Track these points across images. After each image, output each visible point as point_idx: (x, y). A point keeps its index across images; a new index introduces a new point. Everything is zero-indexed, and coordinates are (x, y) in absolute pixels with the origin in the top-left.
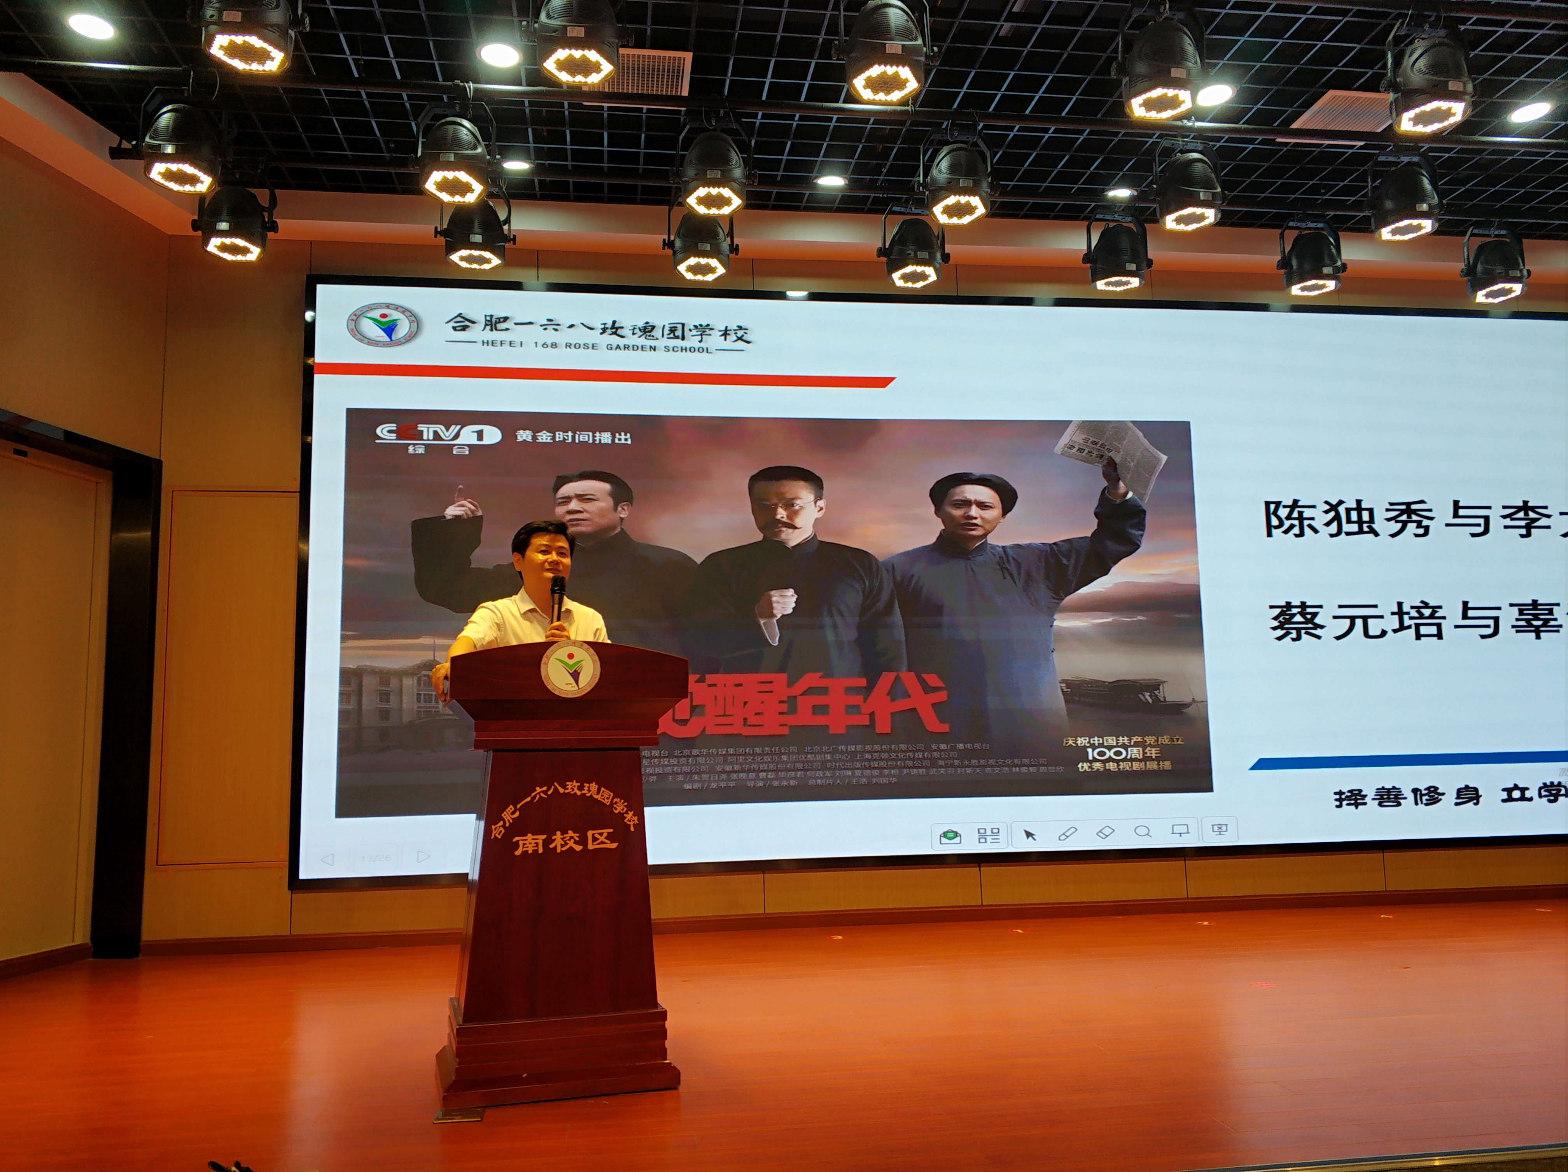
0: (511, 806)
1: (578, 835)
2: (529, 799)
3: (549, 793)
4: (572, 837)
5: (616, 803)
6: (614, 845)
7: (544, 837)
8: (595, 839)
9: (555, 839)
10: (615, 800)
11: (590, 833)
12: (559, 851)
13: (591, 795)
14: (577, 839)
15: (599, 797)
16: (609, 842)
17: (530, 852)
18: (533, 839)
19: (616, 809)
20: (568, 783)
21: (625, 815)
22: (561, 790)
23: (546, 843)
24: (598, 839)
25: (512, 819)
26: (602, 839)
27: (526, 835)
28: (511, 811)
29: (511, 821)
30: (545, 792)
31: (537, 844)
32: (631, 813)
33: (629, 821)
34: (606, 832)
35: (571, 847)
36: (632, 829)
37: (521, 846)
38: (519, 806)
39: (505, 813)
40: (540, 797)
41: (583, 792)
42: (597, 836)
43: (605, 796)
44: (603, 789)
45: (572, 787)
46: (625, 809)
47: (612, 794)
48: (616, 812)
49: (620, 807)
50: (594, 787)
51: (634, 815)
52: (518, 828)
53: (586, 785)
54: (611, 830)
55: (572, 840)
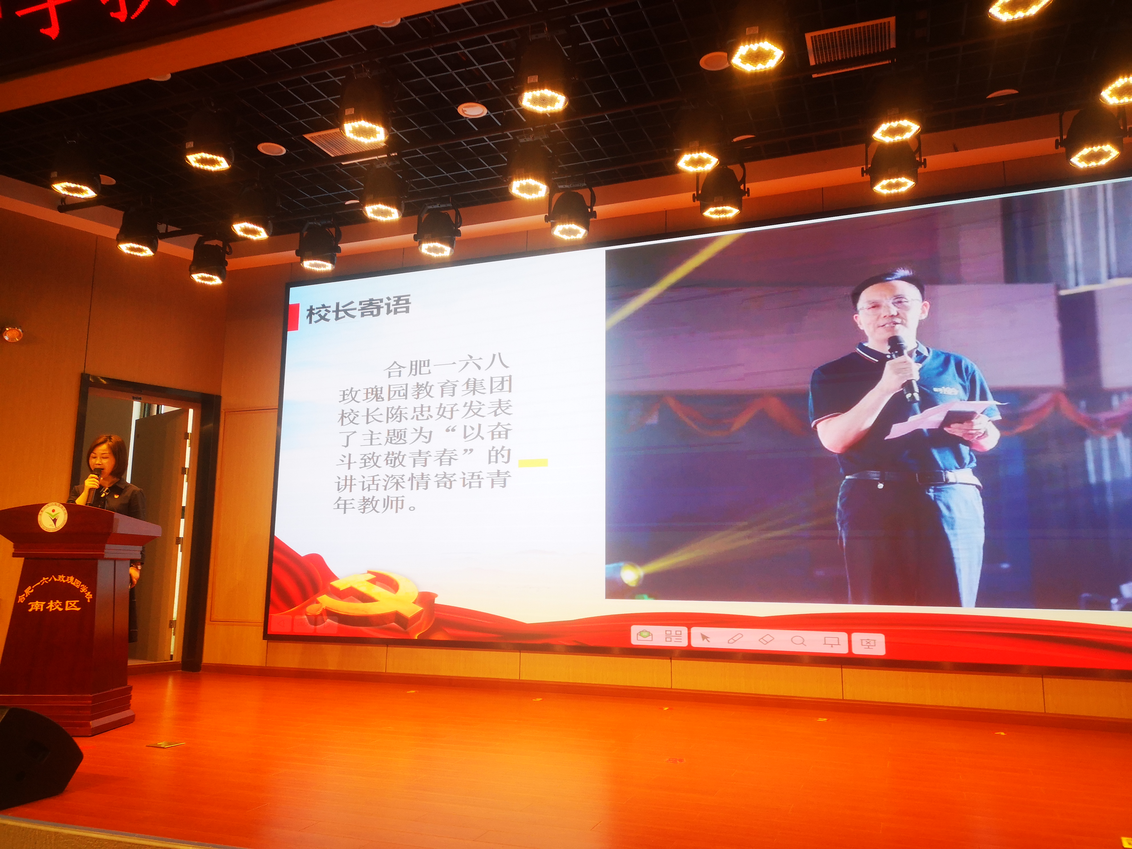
0: (30, 587)
1: (61, 603)
2: (39, 583)
3: (49, 581)
4: (58, 604)
5: (82, 587)
6: (79, 609)
7: (44, 603)
8: (69, 605)
9: (49, 605)
10: (82, 585)
11: (67, 602)
12: (51, 610)
13: (70, 583)
14: (61, 605)
15: (74, 584)
16: (76, 607)
17: (36, 610)
18: (39, 604)
19: (82, 590)
20: (59, 576)
21: (86, 594)
22: (55, 580)
23: (45, 606)
24: (71, 605)
25: (30, 593)
26: (73, 605)
27: (35, 602)
28: (30, 589)
29: (29, 594)
30: (47, 580)
31: (40, 606)
32: (89, 593)
33: (88, 597)
34: (75, 602)
35: (57, 609)
36: (89, 601)
37: (32, 607)
38: (33, 587)
39: (26, 590)
40: (45, 582)
41: (66, 581)
42: (71, 604)
43: (76, 583)
44: (76, 580)
45: (61, 578)
46: (87, 590)
47: (81, 582)
48: (82, 592)
49: (84, 590)
50: (72, 578)
51: (91, 594)
52: (32, 598)
53: (68, 577)
54: (78, 601)
55: (58, 605)
